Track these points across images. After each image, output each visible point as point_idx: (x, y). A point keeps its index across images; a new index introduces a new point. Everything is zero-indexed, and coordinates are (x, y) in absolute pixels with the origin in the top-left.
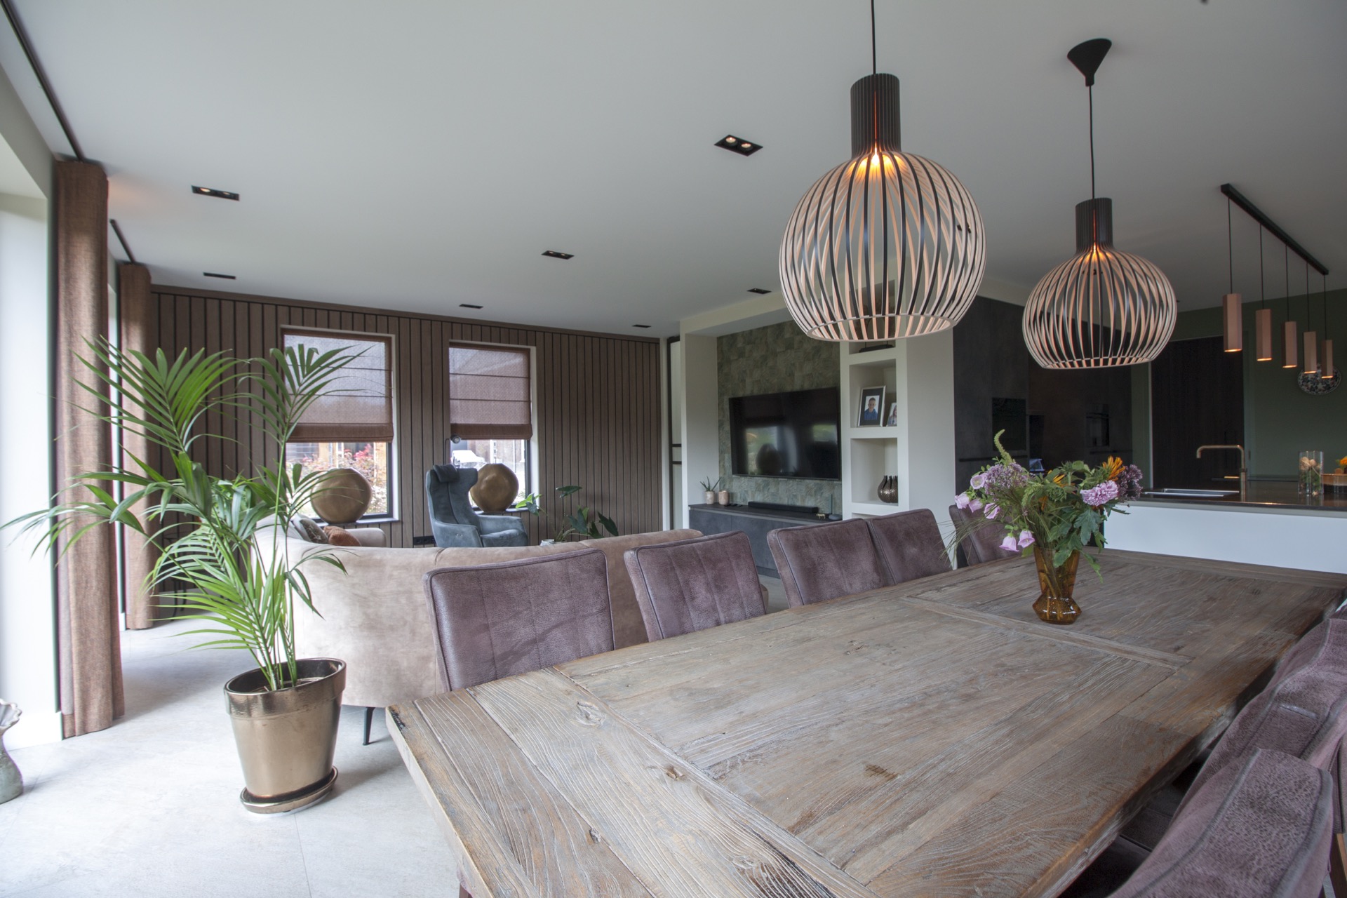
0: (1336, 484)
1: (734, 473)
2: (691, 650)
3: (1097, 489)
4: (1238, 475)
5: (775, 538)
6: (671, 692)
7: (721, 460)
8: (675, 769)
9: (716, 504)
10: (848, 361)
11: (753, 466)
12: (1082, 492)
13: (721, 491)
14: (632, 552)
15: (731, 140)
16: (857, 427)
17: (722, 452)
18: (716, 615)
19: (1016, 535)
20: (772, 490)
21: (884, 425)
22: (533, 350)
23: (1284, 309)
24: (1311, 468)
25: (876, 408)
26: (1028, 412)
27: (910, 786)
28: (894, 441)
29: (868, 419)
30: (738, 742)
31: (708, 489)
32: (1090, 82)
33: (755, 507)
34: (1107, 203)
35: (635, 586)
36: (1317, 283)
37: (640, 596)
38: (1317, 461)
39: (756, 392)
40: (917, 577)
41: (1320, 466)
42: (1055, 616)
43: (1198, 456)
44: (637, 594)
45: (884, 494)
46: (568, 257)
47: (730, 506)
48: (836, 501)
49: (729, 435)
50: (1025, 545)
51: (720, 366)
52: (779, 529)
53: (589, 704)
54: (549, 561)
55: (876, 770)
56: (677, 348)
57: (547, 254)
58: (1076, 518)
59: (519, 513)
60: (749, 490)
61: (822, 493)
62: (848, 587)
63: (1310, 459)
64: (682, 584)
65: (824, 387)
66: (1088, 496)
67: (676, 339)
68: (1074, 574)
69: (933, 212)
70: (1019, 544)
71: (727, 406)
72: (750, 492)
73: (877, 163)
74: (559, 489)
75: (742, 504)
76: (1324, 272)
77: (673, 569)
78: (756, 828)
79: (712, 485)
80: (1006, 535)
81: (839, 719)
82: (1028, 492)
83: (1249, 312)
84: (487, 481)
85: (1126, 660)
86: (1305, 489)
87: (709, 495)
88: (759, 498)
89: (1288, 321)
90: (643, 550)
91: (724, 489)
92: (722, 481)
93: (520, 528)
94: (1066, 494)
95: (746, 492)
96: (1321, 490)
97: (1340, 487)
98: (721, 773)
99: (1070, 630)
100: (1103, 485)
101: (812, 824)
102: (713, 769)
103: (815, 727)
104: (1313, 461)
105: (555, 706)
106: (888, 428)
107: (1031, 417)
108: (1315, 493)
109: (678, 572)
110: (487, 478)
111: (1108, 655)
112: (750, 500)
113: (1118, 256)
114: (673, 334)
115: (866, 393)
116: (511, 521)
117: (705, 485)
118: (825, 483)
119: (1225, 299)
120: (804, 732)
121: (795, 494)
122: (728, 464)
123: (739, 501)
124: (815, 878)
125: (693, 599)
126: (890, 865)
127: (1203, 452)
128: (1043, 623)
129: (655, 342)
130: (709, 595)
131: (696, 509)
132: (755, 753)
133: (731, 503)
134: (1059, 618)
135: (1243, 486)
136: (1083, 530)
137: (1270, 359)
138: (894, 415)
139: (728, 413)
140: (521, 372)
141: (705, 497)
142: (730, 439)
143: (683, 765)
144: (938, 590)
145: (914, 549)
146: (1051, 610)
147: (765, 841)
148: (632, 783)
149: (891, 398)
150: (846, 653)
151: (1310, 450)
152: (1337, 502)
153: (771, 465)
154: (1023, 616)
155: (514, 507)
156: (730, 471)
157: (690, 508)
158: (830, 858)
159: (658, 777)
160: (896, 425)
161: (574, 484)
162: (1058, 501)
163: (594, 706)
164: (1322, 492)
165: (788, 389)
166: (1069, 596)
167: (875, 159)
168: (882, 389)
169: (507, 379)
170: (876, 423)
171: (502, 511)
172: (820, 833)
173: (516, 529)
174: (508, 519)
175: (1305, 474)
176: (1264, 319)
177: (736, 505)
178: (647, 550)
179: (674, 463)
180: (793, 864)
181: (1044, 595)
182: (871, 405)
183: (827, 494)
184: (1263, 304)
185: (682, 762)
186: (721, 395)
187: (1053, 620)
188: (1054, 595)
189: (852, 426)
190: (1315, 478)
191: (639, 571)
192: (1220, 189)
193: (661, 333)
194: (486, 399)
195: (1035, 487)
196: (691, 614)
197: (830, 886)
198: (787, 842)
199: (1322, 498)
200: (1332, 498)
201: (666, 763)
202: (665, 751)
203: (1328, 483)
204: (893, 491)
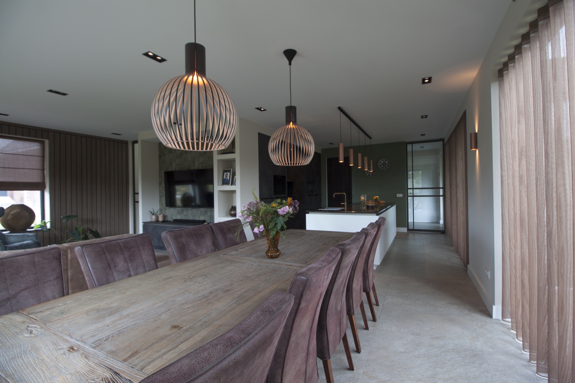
0: (370, 205)
1: (167, 206)
2: (108, 291)
3: (282, 209)
4: (344, 203)
5: (165, 235)
6: (87, 313)
7: (160, 200)
8: (74, 347)
9: (157, 221)
10: (216, 158)
11: (179, 203)
12: (278, 210)
13: (160, 214)
14: (79, 247)
15: (150, 54)
16: (221, 185)
17: (161, 197)
18: (129, 273)
19: (259, 227)
20: (185, 213)
21: (232, 185)
22: (47, 142)
23: (358, 149)
24: (363, 200)
25: (228, 178)
26: (287, 180)
27: (186, 330)
28: (234, 192)
29: (225, 182)
30: (114, 328)
31: (153, 214)
32: (290, 64)
33: (176, 221)
34: (295, 108)
35: (81, 264)
36: (368, 142)
37: (84, 268)
38: (365, 198)
39: (177, 169)
40: (232, 246)
41: (366, 200)
42: (272, 256)
43: (334, 196)
44: (82, 268)
45: (231, 213)
46: (64, 94)
47: (164, 221)
48: (212, 217)
49: (164, 189)
50: (261, 231)
51: (160, 157)
52: (167, 231)
53: (34, 326)
54: (21, 256)
55: (175, 327)
56: (137, 146)
57: (51, 91)
58: (276, 220)
59: (36, 231)
60: (173, 214)
61: (207, 214)
62: (200, 253)
63: (363, 197)
64: (109, 260)
65: (208, 168)
66: (280, 212)
67: (136, 142)
68: (278, 239)
69: (218, 102)
70: (259, 230)
71: (163, 175)
72: (174, 215)
73: (195, 79)
74: (63, 217)
75: (171, 220)
76: (370, 138)
77: (105, 253)
78: (106, 363)
79: (156, 212)
80: (255, 227)
81: (168, 309)
82: (262, 211)
83: (346, 149)
84: (12, 214)
85: (289, 268)
86: (362, 207)
87: (154, 217)
88: (179, 217)
89: (359, 153)
90: (86, 246)
91: (162, 214)
92: (161, 210)
93: (35, 240)
94: (273, 211)
95: (173, 215)
96: (366, 207)
97: (371, 206)
98: (97, 345)
99: (276, 260)
100: (284, 208)
101: (135, 356)
102: (94, 343)
103: (156, 315)
104: (364, 198)
105: (12, 330)
106: (233, 186)
107: (288, 183)
108: (364, 208)
109: (107, 255)
110: (12, 213)
111: (284, 268)
112: (174, 218)
113: (299, 127)
114: (135, 139)
115: (225, 171)
116: (28, 236)
117: (151, 213)
118: (208, 209)
119: (339, 145)
120: (149, 318)
121: (195, 215)
122: (164, 202)
123: (169, 219)
124: (127, 378)
125: (115, 267)
126: (164, 363)
127: (335, 195)
128: (269, 259)
129: (126, 143)
130: (125, 264)
131: (146, 224)
132: (120, 332)
133: (165, 220)
134: (274, 257)
135: (346, 206)
136: (278, 224)
137: (353, 165)
138: (235, 181)
139: (163, 179)
140: (39, 153)
141: (152, 218)
142: (164, 190)
143: (79, 345)
144: (236, 250)
145: (231, 235)
146: (271, 254)
147: (109, 368)
148: (45, 358)
149: (234, 174)
150: (185, 281)
151: (363, 195)
152: (370, 211)
153: (188, 202)
154: (263, 257)
155: (32, 228)
156: (164, 205)
157: (143, 224)
158: (137, 367)
159: (62, 353)
160: (236, 185)
161: (74, 214)
162: (271, 214)
163: (38, 326)
164: (366, 208)
165: (192, 168)
166: (277, 248)
167: (195, 77)
168: (230, 170)
169: (28, 156)
170: (228, 184)
171: (24, 231)
172: (137, 359)
173: (31, 240)
174: (26, 235)
175: (362, 202)
176: (351, 152)
177: (167, 221)
178: (89, 245)
179: (135, 202)
180: (119, 374)
181: (269, 249)
182: (226, 176)
183: (209, 214)
184: (351, 147)
185: (79, 343)
186: (160, 170)
187: (272, 257)
188: (272, 248)
189: (218, 185)
190: (364, 203)
191: (83, 256)
192: (338, 108)
193: (130, 139)
194: (12, 167)
195: (264, 209)
196: (114, 274)
197: (132, 378)
198: (119, 366)
199: (366, 209)
200: (369, 210)
201: (70, 345)
202: (72, 340)
203: (368, 205)
204: (235, 212)
